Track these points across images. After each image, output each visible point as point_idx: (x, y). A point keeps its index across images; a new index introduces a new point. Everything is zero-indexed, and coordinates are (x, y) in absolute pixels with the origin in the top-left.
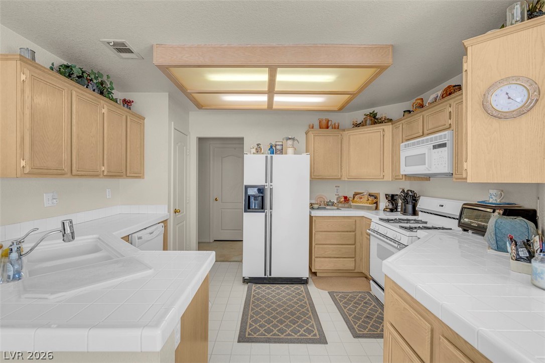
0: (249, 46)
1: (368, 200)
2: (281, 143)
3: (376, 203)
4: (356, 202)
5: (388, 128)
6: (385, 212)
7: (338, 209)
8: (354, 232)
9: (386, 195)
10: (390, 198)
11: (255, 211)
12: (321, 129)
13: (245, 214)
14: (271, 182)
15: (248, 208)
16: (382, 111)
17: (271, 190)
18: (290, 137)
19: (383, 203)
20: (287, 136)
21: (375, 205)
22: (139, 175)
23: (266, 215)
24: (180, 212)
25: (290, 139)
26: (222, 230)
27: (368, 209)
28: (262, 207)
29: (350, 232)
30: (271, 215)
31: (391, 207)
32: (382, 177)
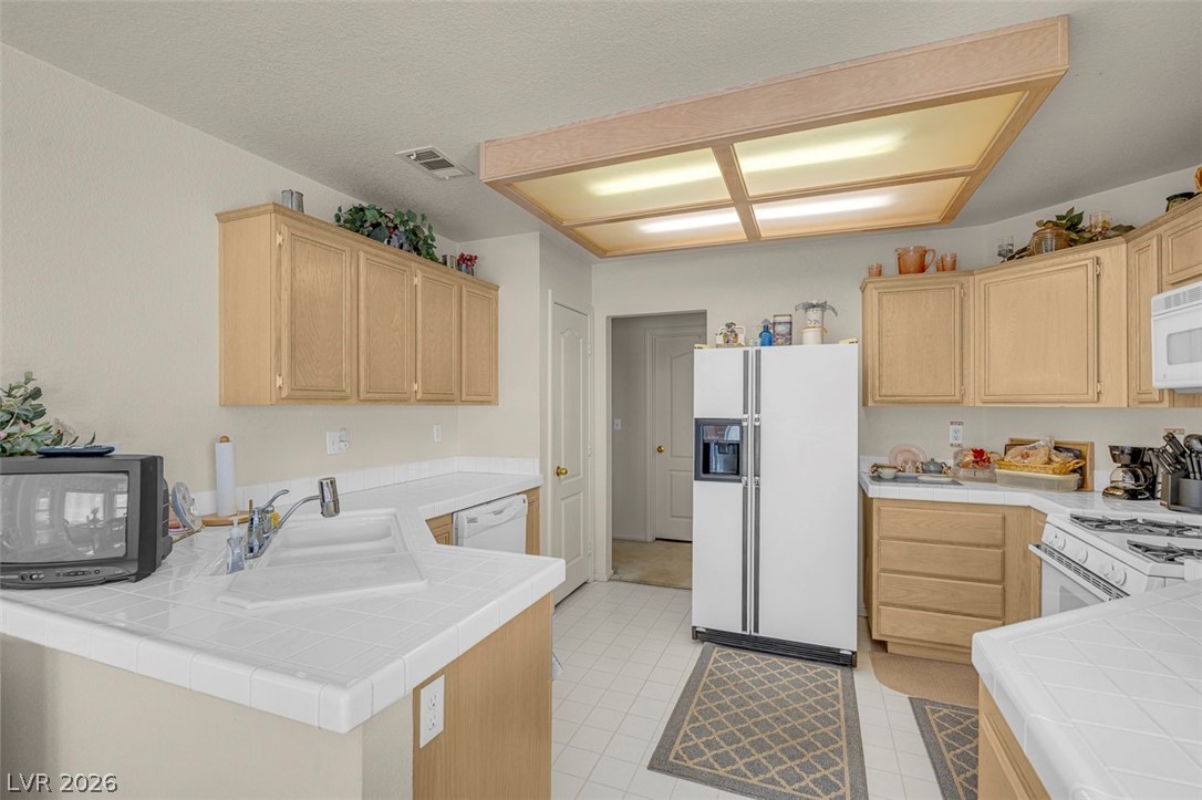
0: (662, 106)
1: (1050, 461)
2: (787, 319)
3: (1081, 471)
4: (1009, 466)
5: (1112, 254)
6: (1110, 499)
7: (955, 483)
8: (997, 546)
9: (1112, 449)
10: (1127, 459)
11: (719, 478)
12: (903, 276)
13: (697, 485)
14: (758, 411)
15: (705, 469)
16: (1094, 208)
17: (757, 429)
18: (814, 302)
19: (1105, 472)
20: (805, 301)
21: (1076, 476)
22: (487, 398)
23: (745, 489)
24: (566, 472)
25: (814, 306)
26: (673, 517)
27: (1050, 486)
28: (735, 471)
29: (987, 546)
30: (758, 490)
31: (1130, 483)
32: (1092, 395)
